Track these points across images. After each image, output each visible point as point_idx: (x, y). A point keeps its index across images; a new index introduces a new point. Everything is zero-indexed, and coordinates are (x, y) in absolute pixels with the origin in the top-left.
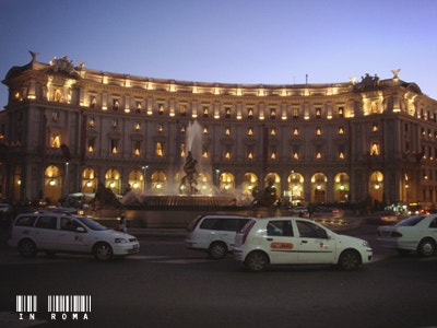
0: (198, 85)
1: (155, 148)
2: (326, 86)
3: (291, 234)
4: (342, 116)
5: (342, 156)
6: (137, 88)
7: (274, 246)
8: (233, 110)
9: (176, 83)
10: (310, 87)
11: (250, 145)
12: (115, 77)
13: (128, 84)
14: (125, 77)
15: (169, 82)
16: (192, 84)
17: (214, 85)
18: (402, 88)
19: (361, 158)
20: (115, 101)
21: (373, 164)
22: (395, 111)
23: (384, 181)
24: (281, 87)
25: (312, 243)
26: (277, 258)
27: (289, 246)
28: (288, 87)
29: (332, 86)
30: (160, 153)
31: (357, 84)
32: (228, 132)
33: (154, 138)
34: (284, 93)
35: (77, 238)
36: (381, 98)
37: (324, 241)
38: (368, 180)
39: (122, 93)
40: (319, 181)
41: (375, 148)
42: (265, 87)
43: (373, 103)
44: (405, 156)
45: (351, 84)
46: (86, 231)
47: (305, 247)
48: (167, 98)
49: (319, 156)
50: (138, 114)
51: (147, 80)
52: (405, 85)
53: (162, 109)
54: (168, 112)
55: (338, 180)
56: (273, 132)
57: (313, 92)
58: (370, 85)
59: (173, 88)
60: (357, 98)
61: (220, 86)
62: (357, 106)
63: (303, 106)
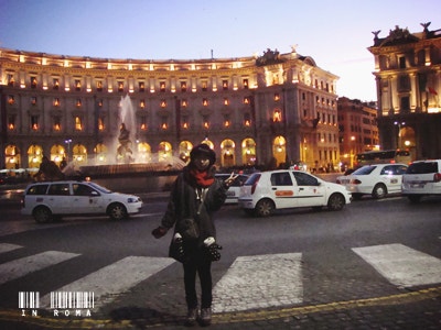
0: (113, 61)
1: (74, 123)
2: (232, 60)
3: (291, 184)
4: (246, 87)
5: (247, 123)
6: (54, 66)
7: (278, 194)
8: (146, 84)
9: (92, 60)
10: (217, 61)
11: (164, 116)
12: (32, 56)
13: (45, 62)
14: (41, 55)
15: (85, 59)
16: (106, 61)
17: (127, 62)
18: (300, 61)
19: (264, 125)
20: (33, 78)
21: (276, 129)
22: (294, 82)
23: (286, 145)
24: (190, 62)
25: (308, 190)
26: (281, 203)
27: (291, 193)
28: (196, 62)
29: (237, 60)
30: (79, 127)
31: (260, 59)
32: (142, 105)
33: (72, 113)
34: (193, 67)
35: (91, 201)
36: (281, 71)
37: (316, 188)
38: (272, 144)
39: (39, 71)
40: (228, 147)
41: (277, 115)
42: (176, 62)
43: (275, 75)
44: (303, 122)
45: (254, 58)
46: (99, 195)
47: (302, 193)
48: (83, 74)
49: (227, 124)
50: (56, 91)
51: (63, 58)
52: (302, 58)
53: (79, 86)
54: (85, 88)
55: (244, 144)
56: (184, 104)
57: (219, 65)
58: (271, 59)
59: (89, 65)
60: (260, 71)
61: (134, 61)
62: (260, 78)
63: (211, 80)
